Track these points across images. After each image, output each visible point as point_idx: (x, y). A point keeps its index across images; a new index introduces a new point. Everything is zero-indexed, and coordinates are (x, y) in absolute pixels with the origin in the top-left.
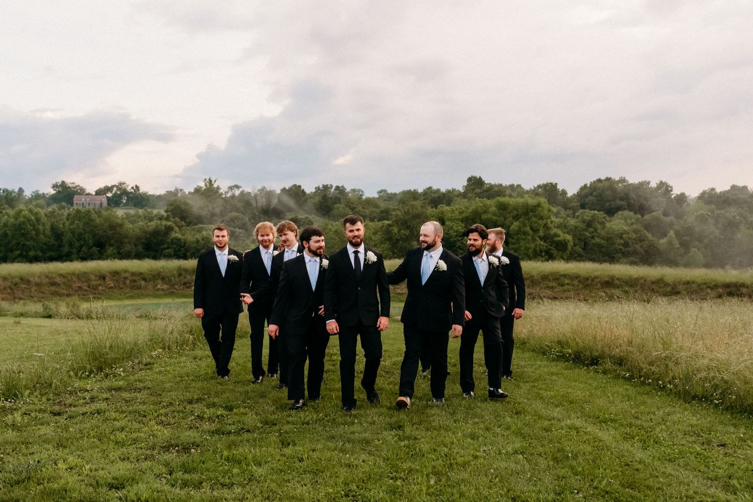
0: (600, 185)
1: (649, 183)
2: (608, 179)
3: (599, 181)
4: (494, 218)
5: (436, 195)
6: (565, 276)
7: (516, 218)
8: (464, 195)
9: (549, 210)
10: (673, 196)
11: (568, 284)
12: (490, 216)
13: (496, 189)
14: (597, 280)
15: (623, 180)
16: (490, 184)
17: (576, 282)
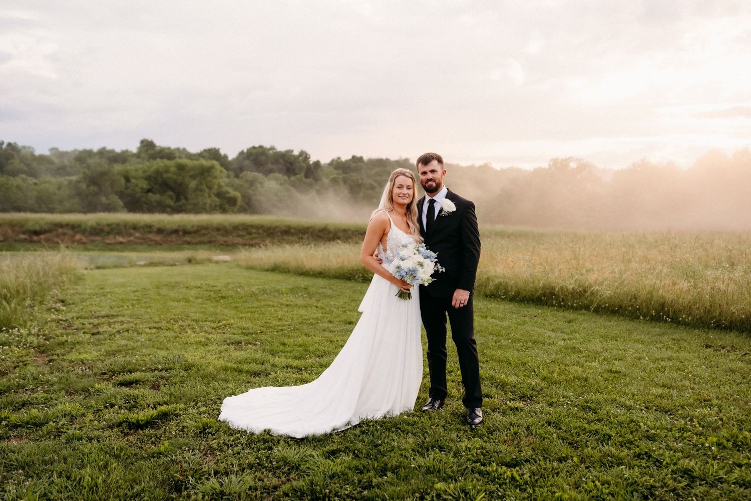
0: (254, 151)
1: (292, 151)
2: (261, 147)
3: (254, 148)
4: (175, 177)
5: (112, 155)
6: (252, 226)
7: (193, 177)
8: (138, 156)
9: (221, 172)
10: (311, 163)
11: (255, 233)
12: (170, 175)
13: (167, 151)
14: (277, 229)
15: (272, 148)
16: (160, 147)
17: (261, 231)
